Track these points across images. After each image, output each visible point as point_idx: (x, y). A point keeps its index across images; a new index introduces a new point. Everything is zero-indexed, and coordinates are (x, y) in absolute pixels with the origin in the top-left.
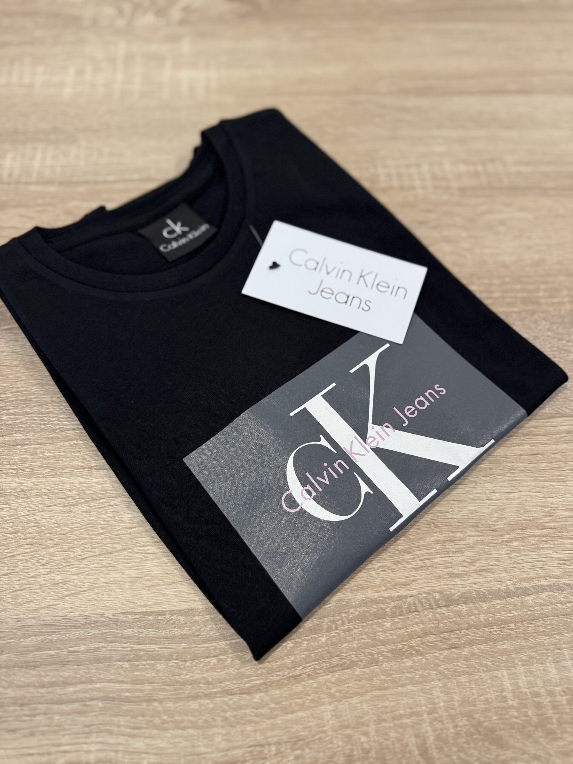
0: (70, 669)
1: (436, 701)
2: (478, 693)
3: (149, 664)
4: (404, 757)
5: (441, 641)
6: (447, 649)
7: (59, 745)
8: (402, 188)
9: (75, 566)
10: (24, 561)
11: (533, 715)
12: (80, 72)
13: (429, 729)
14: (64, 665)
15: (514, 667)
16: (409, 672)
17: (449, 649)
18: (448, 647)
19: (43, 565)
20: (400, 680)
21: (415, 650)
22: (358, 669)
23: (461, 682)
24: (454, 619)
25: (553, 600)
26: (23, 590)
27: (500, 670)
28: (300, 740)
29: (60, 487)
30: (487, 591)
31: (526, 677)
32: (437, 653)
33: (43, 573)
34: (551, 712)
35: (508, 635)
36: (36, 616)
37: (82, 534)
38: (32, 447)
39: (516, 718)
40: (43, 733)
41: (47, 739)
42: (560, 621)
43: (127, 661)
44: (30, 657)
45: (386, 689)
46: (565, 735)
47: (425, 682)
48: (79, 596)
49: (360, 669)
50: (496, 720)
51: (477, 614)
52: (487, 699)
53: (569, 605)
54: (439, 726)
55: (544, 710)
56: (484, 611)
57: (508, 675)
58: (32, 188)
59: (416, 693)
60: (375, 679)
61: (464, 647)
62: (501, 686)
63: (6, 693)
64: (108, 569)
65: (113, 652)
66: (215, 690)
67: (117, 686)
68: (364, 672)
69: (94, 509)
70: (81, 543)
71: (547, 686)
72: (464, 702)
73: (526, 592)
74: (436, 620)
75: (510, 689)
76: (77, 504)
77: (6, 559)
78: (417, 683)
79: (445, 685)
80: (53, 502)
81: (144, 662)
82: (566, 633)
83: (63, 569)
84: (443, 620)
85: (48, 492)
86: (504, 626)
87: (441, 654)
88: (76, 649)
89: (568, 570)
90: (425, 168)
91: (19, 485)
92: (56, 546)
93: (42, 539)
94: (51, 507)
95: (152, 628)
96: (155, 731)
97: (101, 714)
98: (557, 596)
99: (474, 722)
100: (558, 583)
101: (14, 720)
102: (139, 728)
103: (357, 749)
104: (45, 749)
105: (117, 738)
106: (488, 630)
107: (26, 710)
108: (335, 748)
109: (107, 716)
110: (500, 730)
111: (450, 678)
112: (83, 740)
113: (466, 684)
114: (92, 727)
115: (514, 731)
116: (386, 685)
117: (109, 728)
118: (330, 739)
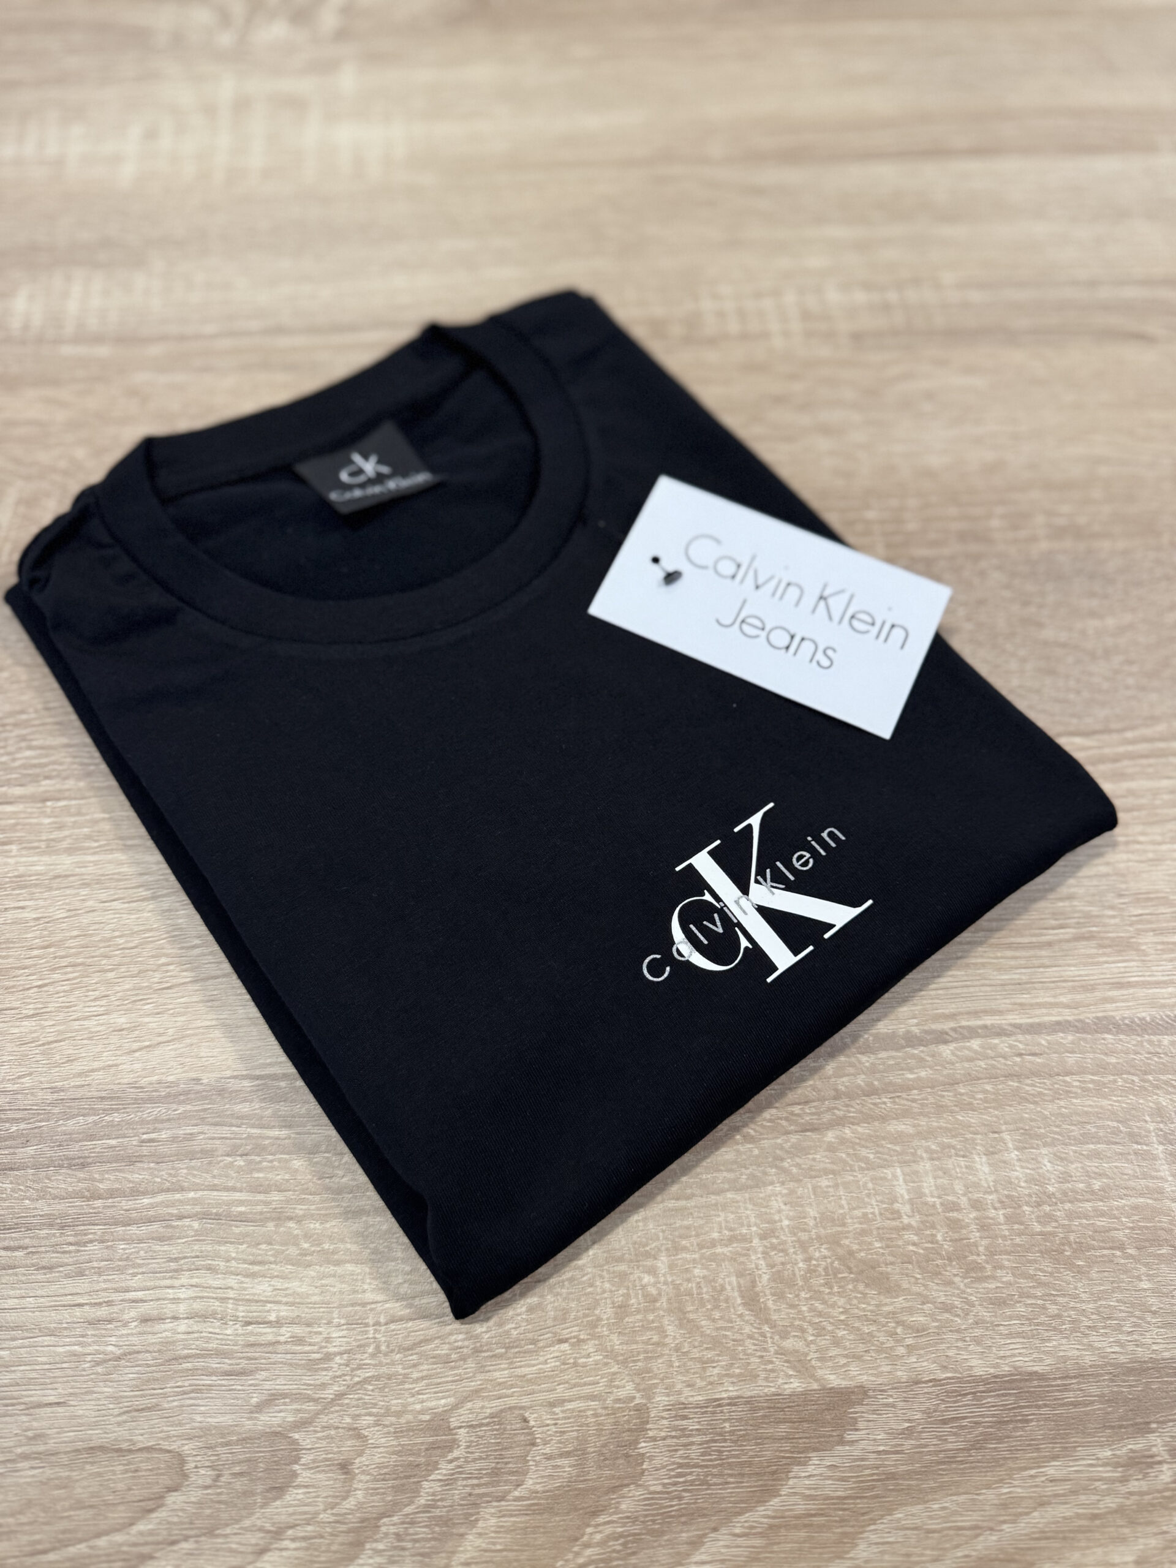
0: (144, 1169)
1: (777, 1217)
2: (849, 1204)
3: (280, 1161)
4: (716, 1307)
5: (786, 1119)
6: (796, 1132)
7: (127, 1290)
8: (744, 337)
9: (150, 1002)
10: (62, 994)
11: (945, 1241)
12: (151, 135)
13: (762, 1262)
14: (132, 1163)
15: (914, 1162)
16: (730, 1171)
17: (802, 1131)
18: (800, 1129)
19: (95, 1000)
20: (714, 1183)
21: (741, 1135)
23: (820, 1187)
24: (812, 1084)
25: (989, 1051)
26: (60, 1041)
27: (889, 1166)
30: (872, 1036)
31: (935, 1178)
32: (778, 1138)
33: (95, 1013)
34: (978, 1234)
35: (907, 1110)
36: (83, 1083)
38: (73, 802)
39: (914, 1244)
40: (99, 1272)
41: (105, 1281)
42: (1000, 1087)
43: (241, 1155)
44: (74, 1150)
45: (688, 1198)
46: (999, 1273)
47: (757, 1186)
48: (157, 1052)
50: (879, 1248)
51: (853, 1075)
52: (865, 1215)
53: (1018, 1059)
54: (779, 1258)
55: (964, 1231)
56: (865, 1070)
57: (904, 1174)
58: (67, 350)
59: (741, 1204)
61: (827, 1129)
62: (890, 1193)
63: (36, 1208)
65: (218, 1142)
67: (225, 1196)
70: (160, 962)
71: (970, 1192)
72: (825, 1218)
73: (942, 1038)
75: (907, 1197)
77: (32, 991)
78: (743, 1188)
79: (792, 1192)
80: (113, 895)
81: (270, 1157)
82: (1010, 1106)
83: (130, 1006)
85: (103, 878)
86: (900, 1094)
87: (787, 1141)
88: (153, 1136)
89: (1019, 1001)
90: (790, 298)
91: (52, 867)
92: (116, 969)
93: (93, 957)
94: (106, 904)
95: (284, 1101)
96: (289, 1267)
97: (197, 1240)
98: (996, 1044)
99: (840, 1251)
100: (999, 1022)
101: (49, 1251)
102: (260, 1263)
103: (637, 1295)
104: (104, 1297)
105: (224, 1279)
106: (870, 1101)
107: (68, 1236)
108: (597, 1294)
109: (207, 1244)
110: (887, 1264)
111: (801, 1180)
112: (168, 1282)
113: (830, 1189)
114: (182, 1262)
115: (910, 1266)
116: (689, 1191)
117: (210, 1262)
118: (590, 1280)
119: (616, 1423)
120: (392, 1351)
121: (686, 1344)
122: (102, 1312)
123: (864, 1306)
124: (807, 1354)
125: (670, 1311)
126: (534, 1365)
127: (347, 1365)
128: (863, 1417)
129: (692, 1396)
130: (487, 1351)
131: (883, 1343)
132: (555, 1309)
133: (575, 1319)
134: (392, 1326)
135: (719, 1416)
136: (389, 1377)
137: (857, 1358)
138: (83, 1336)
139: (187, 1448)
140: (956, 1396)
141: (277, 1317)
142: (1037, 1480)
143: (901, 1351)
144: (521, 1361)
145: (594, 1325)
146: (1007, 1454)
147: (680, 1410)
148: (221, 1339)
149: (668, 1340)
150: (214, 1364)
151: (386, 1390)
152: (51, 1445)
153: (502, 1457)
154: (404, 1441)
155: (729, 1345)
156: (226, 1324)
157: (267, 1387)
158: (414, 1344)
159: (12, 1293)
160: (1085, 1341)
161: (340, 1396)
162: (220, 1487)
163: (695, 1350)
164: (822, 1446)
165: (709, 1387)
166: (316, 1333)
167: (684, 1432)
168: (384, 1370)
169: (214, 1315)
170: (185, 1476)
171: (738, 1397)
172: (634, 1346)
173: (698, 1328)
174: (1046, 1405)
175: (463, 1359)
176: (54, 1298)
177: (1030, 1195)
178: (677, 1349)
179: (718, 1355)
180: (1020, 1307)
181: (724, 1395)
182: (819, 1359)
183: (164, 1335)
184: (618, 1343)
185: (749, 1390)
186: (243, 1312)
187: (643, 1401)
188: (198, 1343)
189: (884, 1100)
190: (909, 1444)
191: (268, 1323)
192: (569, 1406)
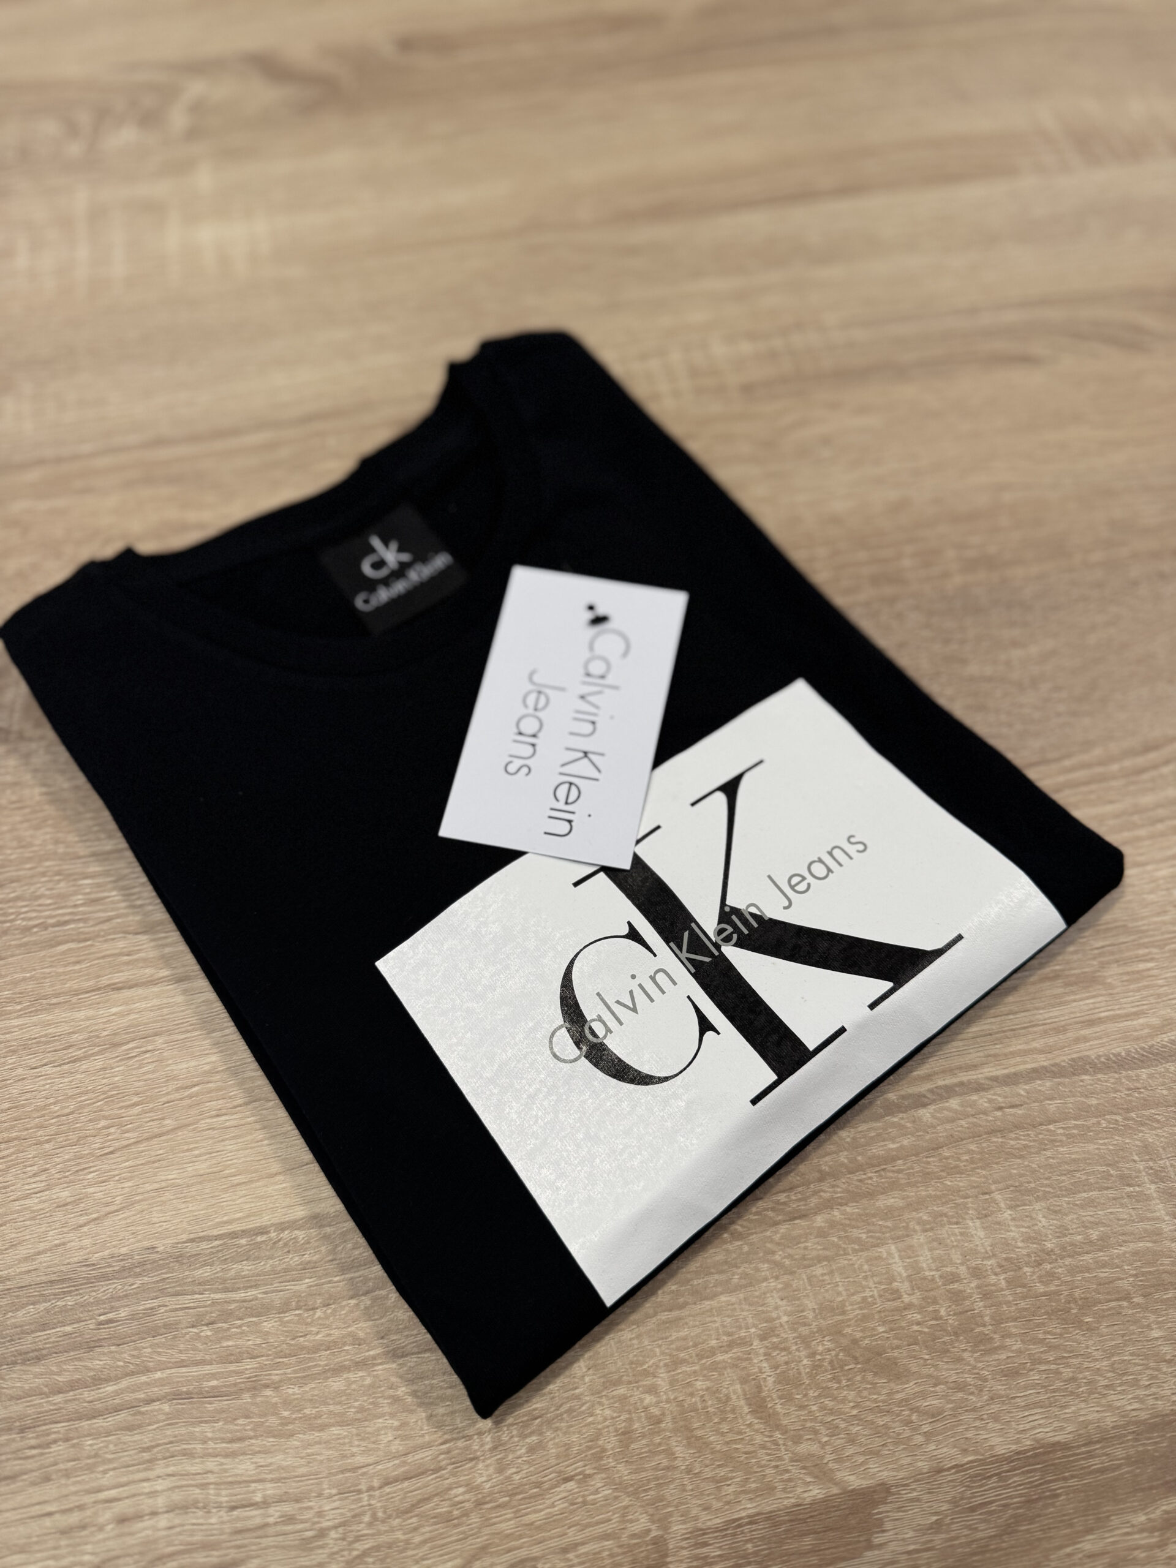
0: (104, 1354)
1: (774, 1315)
2: (847, 1290)
3: (248, 1325)
4: (723, 1420)
5: (773, 1209)
6: (784, 1221)
7: (99, 1490)
9: (92, 1170)
11: (950, 1315)
13: (765, 1364)
14: (91, 1349)
15: (908, 1236)
16: (721, 1272)
17: (790, 1220)
18: (788, 1218)
19: (35, 1175)
20: (705, 1288)
23: (815, 1276)
25: (969, 1109)
27: (883, 1244)
28: (536, 1419)
29: (50, 1031)
31: (931, 1250)
32: (768, 1230)
33: (36, 1190)
34: (981, 1304)
35: (894, 1182)
36: (30, 1268)
37: (101, 1111)
39: (918, 1324)
40: (67, 1474)
41: (74, 1483)
42: (984, 1145)
43: (207, 1325)
44: (28, 1343)
45: (682, 1307)
46: (1008, 1342)
47: (751, 1284)
48: (107, 1222)
50: (883, 1332)
51: (835, 1152)
52: (864, 1299)
53: (999, 1113)
54: (782, 1358)
55: (967, 1303)
56: (846, 1145)
57: (899, 1251)
59: (736, 1306)
61: (816, 1213)
62: (887, 1273)
64: (156, 1165)
65: (180, 1313)
66: (372, 1353)
67: (194, 1371)
69: (118, 1062)
70: (100, 1126)
71: (969, 1260)
72: (825, 1309)
73: (919, 1101)
75: (905, 1275)
76: (86, 1057)
78: (736, 1289)
79: (787, 1285)
80: (41, 1060)
81: (239, 1322)
82: (997, 1163)
83: (71, 1177)
85: (30, 1042)
86: (884, 1167)
87: (776, 1233)
88: (110, 1316)
89: (992, 1052)
90: (675, 356)
92: (55, 1139)
93: (27, 1129)
94: (38, 1070)
95: (247, 1260)
96: (271, 1440)
97: (169, 1425)
98: (975, 1101)
99: (845, 1342)
100: (975, 1077)
101: (10, 1459)
102: (240, 1439)
103: (640, 1418)
104: (74, 1501)
105: (202, 1463)
106: (856, 1178)
107: (29, 1439)
108: (598, 1423)
109: (180, 1427)
110: (893, 1349)
111: (795, 1272)
112: (143, 1475)
113: (825, 1277)
114: (156, 1450)
115: (917, 1348)
116: (681, 1300)
117: (185, 1446)
118: (589, 1409)
119: (634, 1562)
120: (389, 1517)
121: (697, 1465)
122: (74, 1518)
123: (875, 1397)
124: (823, 1458)
125: (675, 1431)
126: (541, 1511)
127: (343, 1539)
128: (888, 1517)
129: (710, 1520)
130: (490, 1502)
131: (899, 1434)
132: (557, 1445)
133: (578, 1454)
134: (387, 1489)
135: (741, 1538)
136: (390, 1546)
137: (877, 1454)
138: (55, 1548)
140: (981, 1480)
141: (264, 1497)
142: (1075, 1557)
143: (919, 1439)
144: (527, 1508)
145: (599, 1457)
146: (1039, 1534)
147: (699, 1537)
148: (206, 1530)
149: (678, 1463)
151: (388, 1560)
155: (742, 1459)
156: (209, 1512)
158: (413, 1506)
160: (1104, 1401)
163: (707, 1469)
164: (854, 1553)
165: (727, 1507)
166: (307, 1508)
168: (383, 1539)
169: (195, 1504)
171: (758, 1514)
172: (644, 1474)
173: (707, 1444)
174: (1073, 1477)
175: (466, 1514)
177: (1028, 1255)
178: (689, 1471)
179: (731, 1471)
180: (1033, 1375)
181: (743, 1514)
182: (835, 1461)
183: (143, 1534)
184: (626, 1473)
185: (768, 1505)
186: (227, 1496)
187: (660, 1533)
188: (181, 1537)
189: (870, 1175)
190: (938, 1539)
191: (254, 1505)
192: (582, 1550)
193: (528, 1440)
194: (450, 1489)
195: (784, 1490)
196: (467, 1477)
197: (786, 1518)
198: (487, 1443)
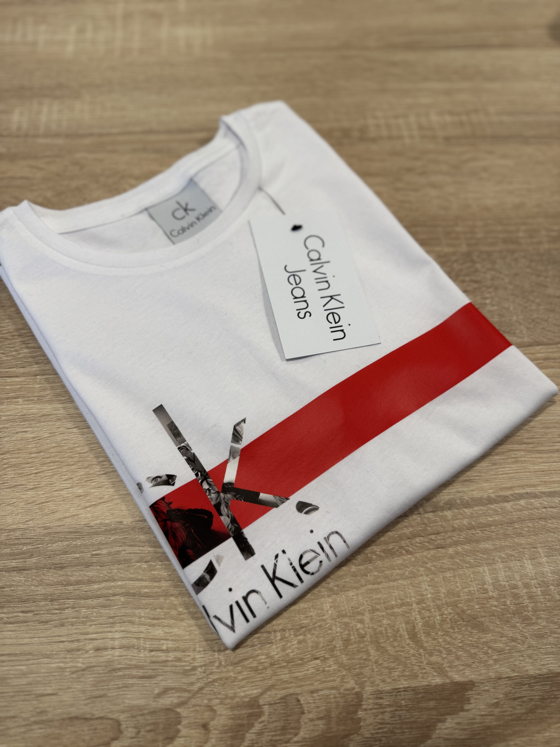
0: (94, 570)
1: (424, 593)
2: (461, 586)
4: (395, 640)
5: (428, 542)
6: (434, 549)
7: (87, 634)
8: (390, 138)
9: (94, 481)
10: (48, 477)
11: (511, 604)
12: (81, 30)
13: (418, 616)
14: (88, 566)
15: (494, 563)
16: (400, 569)
17: (436, 549)
18: (435, 547)
19: (66, 480)
20: (391, 576)
21: (405, 550)
22: (353, 567)
23: (446, 577)
24: (440, 523)
25: (530, 506)
26: (48, 502)
27: (481, 566)
28: (303, 628)
30: (470, 498)
31: (505, 572)
32: (424, 552)
33: (66, 487)
34: (528, 601)
35: (489, 536)
36: (61, 524)
38: (51, 376)
39: (495, 606)
40: (72, 624)
41: (75, 629)
42: (536, 524)
43: (145, 562)
44: (57, 560)
45: (379, 583)
46: (539, 621)
47: (414, 577)
48: (99, 507)
49: (356, 566)
50: (478, 608)
51: (461, 519)
52: (470, 591)
53: (544, 510)
54: (427, 614)
55: (521, 600)
56: (467, 516)
57: (489, 570)
58: (41, 141)
59: (406, 586)
60: (369, 575)
61: (449, 547)
62: (482, 580)
63: (37, 591)
65: (132, 555)
67: (137, 583)
68: (359, 569)
70: (99, 460)
71: (523, 579)
72: (450, 593)
73: (506, 499)
74: (423, 524)
75: (491, 582)
77: (32, 476)
78: (407, 578)
79: (432, 580)
81: (161, 563)
82: (541, 534)
83: (84, 484)
84: (430, 524)
86: (485, 529)
87: (429, 554)
88: (98, 552)
89: (543, 480)
90: (412, 119)
91: (41, 410)
92: (77, 464)
93: (64, 458)
96: (172, 621)
97: (123, 607)
98: (533, 502)
99: (458, 610)
100: (534, 491)
101: (45, 613)
102: (158, 619)
103: (354, 634)
104: (75, 637)
105: (138, 627)
106: (471, 532)
107: (55, 605)
108: (334, 634)
109: (129, 609)
110: (482, 617)
111: (436, 574)
112: (109, 629)
113: (451, 578)
114: (116, 618)
115: (494, 618)
116: (379, 580)
117: (130, 619)
118: (330, 626)
119: (345, 702)
120: (228, 665)
122: (75, 645)
123: (471, 639)
124: (443, 664)
125: (371, 642)
126: (302, 672)
127: (204, 672)
128: (472, 697)
129: (385, 687)
130: (277, 664)
131: (482, 658)
132: (312, 642)
133: (323, 647)
134: (228, 652)
135: (399, 697)
136: (227, 679)
137: (470, 666)
138: (64, 658)
139: (122, 717)
140: (520, 685)
141: (167, 647)
143: (491, 662)
144: (295, 670)
145: (332, 650)
146: (547, 715)
147: (379, 694)
148: (138, 659)
149: (371, 658)
150: (134, 672)
151: (226, 685)
152: (50, 716)
153: (287, 720)
154: (236, 712)
155: (403, 660)
156: (140, 651)
157: (163, 685)
158: (239, 661)
159: (26, 635)
161: (201, 689)
162: (139, 738)
163: (385, 663)
164: (453, 712)
165: (393, 682)
166: (188, 656)
167: (381, 706)
168: (224, 675)
169: (133, 647)
170: (121, 732)
171: (408, 687)
172: (354, 661)
173: (387, 651)
175: (265, 668)
176: (49, 638)
177: (553, 580)
178: (376, 662)
179: (397, 665)
180: (551, 639)
181: (401, 686)
182: (449, 667)
183: (107, 657)
184: (345, 659)
185: (414, 684)
186: (149, 645)
187: (359, 690)
188: (125, 661)
189: (478, 532)
190: (497, 711)
191: (162, 651)
192: (321, 693)
193: (298, 638)
194: (258, 655)
195: (423, 678)
196: (266, 651)
197: (422, 691)
198: (278, 636)
